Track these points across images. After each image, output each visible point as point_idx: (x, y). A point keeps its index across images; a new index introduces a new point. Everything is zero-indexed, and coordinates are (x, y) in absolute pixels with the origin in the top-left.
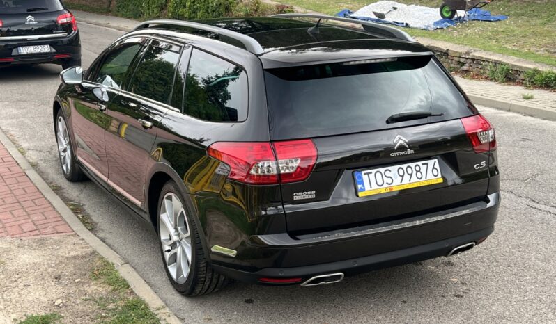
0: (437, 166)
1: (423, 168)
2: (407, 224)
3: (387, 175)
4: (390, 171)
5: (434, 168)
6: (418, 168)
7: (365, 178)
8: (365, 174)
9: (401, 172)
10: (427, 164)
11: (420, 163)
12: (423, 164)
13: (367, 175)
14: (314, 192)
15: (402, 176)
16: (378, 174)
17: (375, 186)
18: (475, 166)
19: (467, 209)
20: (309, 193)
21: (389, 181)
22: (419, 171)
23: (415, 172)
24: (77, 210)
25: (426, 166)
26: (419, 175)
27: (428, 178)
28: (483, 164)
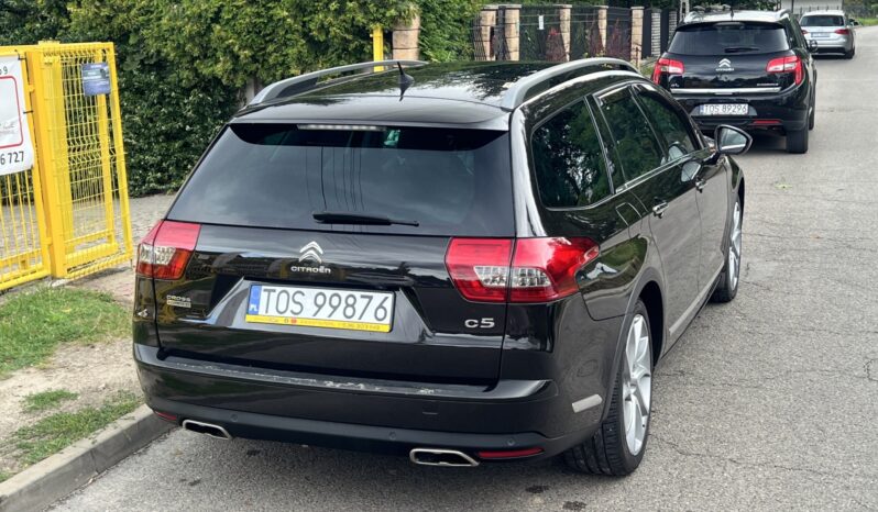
0: (388, 305)
1: (361, 303)
2: (312, 382)
3: (296, 300)
4: (302, 294)
5: (381, 306)
6: (351, 301)
7: (264, 295)
9: (320, 300)
11: (358, 294)
12: (363, 297)
14: (188, 300)
15: (320, 307)
16: (284, 296)
17: (272, 311)
18: (467, 321)
19: (430, 388)
20: (184, 299)
21: (297, 308)
22: (352, 306)
23: (343, 305)
25: (367, 300)
26: (349, 311)
27: (363, 319)
28: (488, 322)
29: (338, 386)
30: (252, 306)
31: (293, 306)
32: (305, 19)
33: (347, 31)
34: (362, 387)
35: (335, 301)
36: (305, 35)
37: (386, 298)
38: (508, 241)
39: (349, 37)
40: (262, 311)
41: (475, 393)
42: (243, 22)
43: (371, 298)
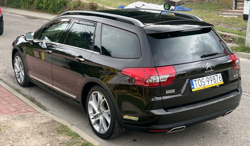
0: (221, 76)
1: (216, 77)
2: (211, 103)
3: (203, 81)
4: (204, 79)
5: (220, 77)
7: (194, 82)
8: (194, 81)
9: (208, 79)
10: (217, 76)
11: (214, 75)
12: (216, 76)
13: (195, 81)
14: (174, 90)
15: (208, 81)
16: (199, 81)
17: (198, 86)
18: (234, 76)
19: (232, 95)
20: (172, 90)
22: (215, 79)
23: (213, 79)
24: (33, 100)
28: (237, 75)
30: (192, 86)
31: (203, 83)
40: (195, 87)
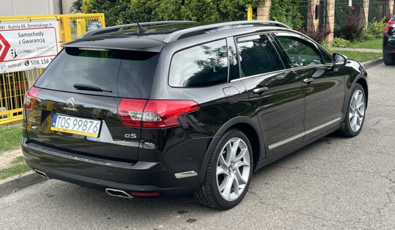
0: (98, 126)
1: (89, 124)
2: (70, 157)
3: (68, 121)
4: (70, 119)
5: (96, 126)
6: (86, 123)
7: (58, 119)
9: (75, 123)
11: (88, 120)
15: (75, 125)
16: (64, 120)
17: (59, 127)
18: (126, 135)
22: (86, 126)
23: (83, 125)
25: (91, 123)
26: (85, 128)
27: (89, 132)
28: (134, 136)
29: (78, 159)
30: (54, 123)
31: (67, 125)
32: (218, 3)
33: (235, 8)
34: (87, 160)
35: (80, 123)
36: (218, 10)
37: (98, 123)
38: (145, 101)
39: (236, 11)
40: (56, 126)
41: (127, 166)
42: (193, 5)
43: (93, 122)
